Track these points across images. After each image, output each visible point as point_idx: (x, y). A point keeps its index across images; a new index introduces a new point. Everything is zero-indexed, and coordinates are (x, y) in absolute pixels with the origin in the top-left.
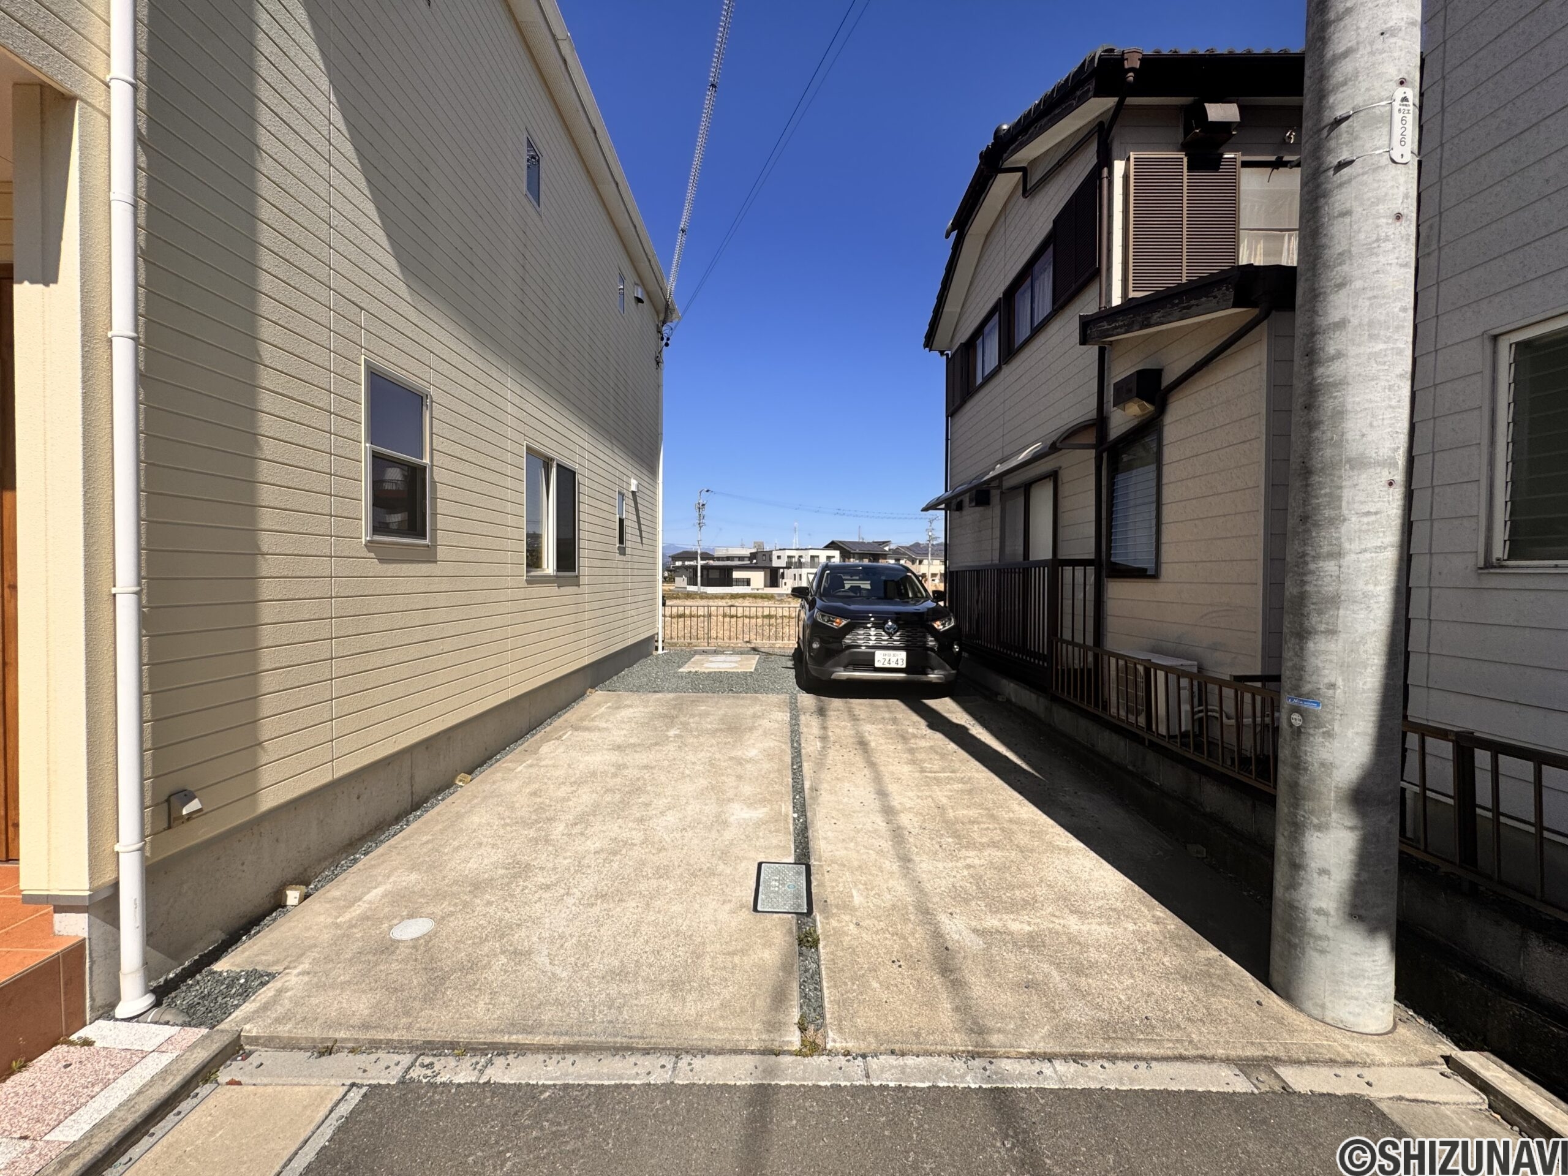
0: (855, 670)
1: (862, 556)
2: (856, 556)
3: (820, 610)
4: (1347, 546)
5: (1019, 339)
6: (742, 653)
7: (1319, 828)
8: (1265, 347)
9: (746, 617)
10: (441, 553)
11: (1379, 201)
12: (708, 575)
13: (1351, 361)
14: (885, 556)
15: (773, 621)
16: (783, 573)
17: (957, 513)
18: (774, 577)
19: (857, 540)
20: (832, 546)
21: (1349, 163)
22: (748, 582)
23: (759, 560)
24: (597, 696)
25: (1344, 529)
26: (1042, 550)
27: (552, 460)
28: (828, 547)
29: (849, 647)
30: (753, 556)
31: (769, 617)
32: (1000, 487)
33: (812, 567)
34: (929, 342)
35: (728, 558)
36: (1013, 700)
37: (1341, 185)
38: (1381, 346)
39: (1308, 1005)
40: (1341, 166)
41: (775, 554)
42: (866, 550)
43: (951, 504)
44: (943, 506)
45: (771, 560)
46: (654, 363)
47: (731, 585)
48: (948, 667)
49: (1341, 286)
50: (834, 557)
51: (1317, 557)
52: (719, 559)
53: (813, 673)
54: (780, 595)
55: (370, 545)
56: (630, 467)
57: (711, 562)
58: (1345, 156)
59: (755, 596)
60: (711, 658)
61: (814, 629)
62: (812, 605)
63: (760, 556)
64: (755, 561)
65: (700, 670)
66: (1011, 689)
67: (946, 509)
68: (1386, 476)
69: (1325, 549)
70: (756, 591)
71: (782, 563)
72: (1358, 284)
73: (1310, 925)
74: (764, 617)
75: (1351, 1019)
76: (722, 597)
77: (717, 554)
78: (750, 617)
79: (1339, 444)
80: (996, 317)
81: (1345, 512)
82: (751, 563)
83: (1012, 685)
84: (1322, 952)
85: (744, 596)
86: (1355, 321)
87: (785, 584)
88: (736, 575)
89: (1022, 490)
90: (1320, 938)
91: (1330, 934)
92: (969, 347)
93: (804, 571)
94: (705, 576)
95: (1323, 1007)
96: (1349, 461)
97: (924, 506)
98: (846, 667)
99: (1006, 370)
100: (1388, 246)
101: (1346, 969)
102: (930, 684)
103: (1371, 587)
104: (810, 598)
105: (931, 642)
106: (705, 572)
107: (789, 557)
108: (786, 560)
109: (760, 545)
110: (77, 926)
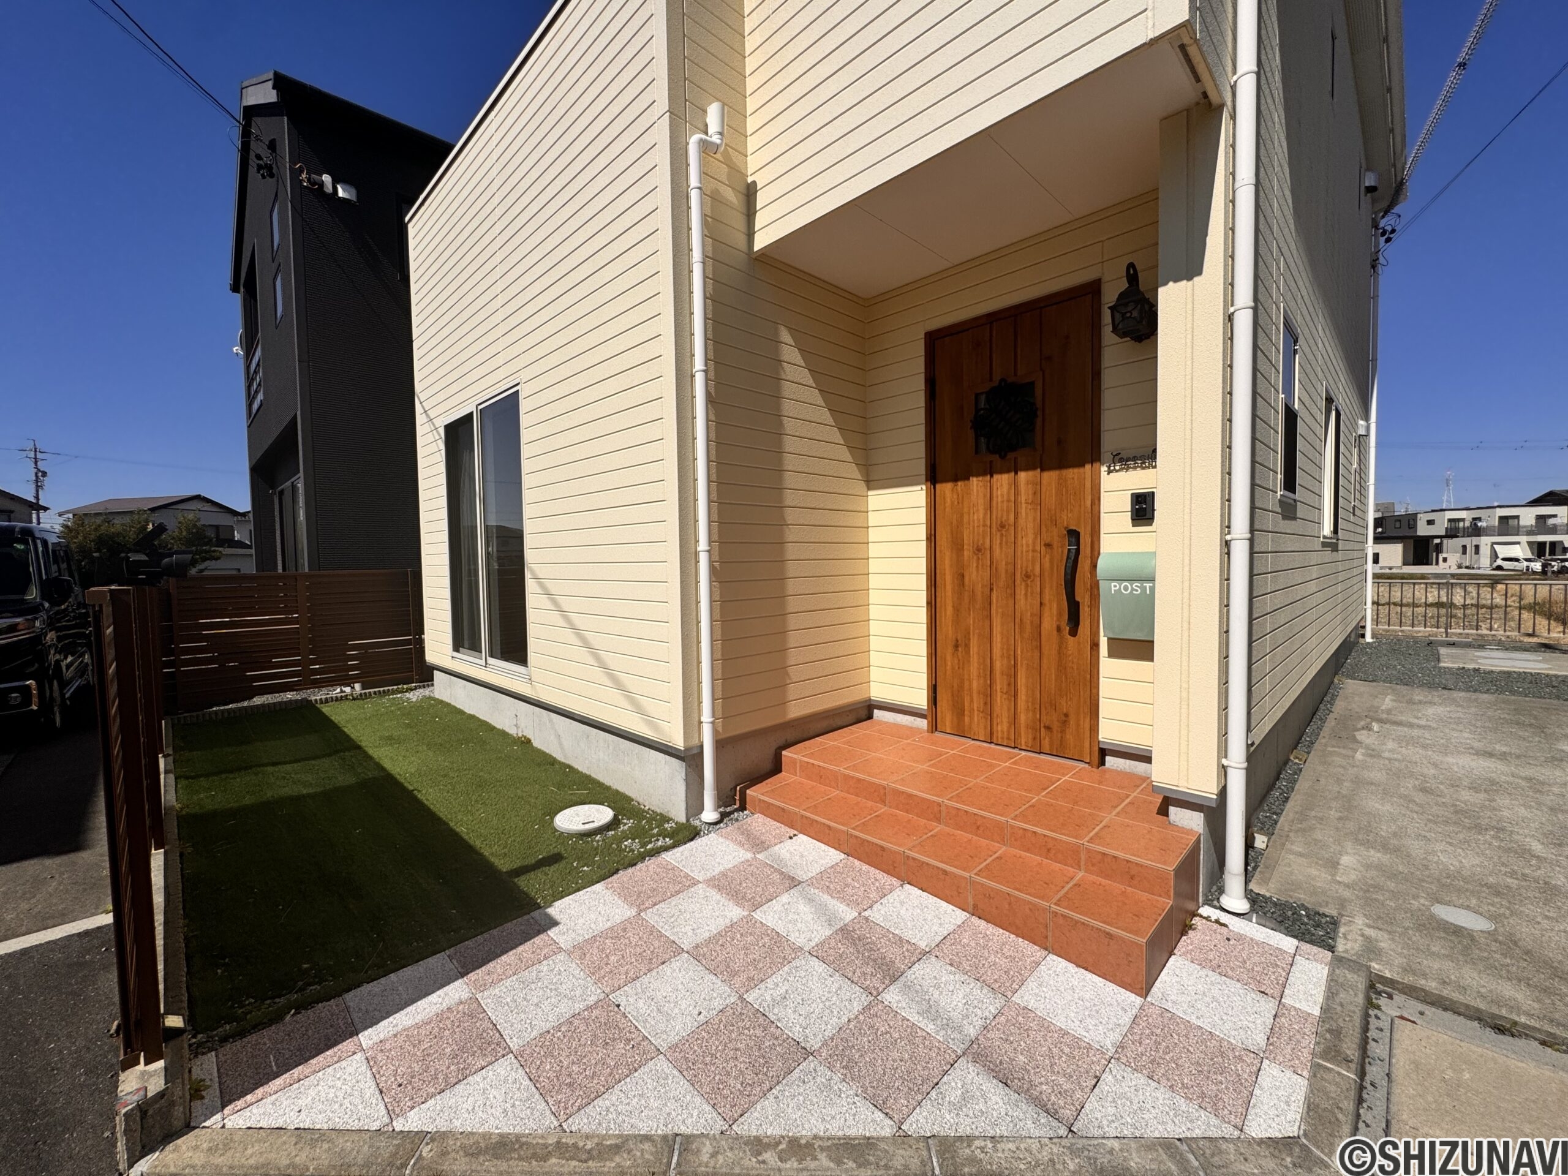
10: (1299, 509)
16: (1439, 545)
18: (1422, 551)
27: (1332, 401)
41: (1421, 519)
45: (1416, 527)
54: (1439, 575)
55: (1281, 502)
56: (1357, 407)
65: (1480, 666)
87: (1445, 560)
93: (1485, 541)
107: (1450, 520)
108: (1446, 525)
110: (1192, 822)
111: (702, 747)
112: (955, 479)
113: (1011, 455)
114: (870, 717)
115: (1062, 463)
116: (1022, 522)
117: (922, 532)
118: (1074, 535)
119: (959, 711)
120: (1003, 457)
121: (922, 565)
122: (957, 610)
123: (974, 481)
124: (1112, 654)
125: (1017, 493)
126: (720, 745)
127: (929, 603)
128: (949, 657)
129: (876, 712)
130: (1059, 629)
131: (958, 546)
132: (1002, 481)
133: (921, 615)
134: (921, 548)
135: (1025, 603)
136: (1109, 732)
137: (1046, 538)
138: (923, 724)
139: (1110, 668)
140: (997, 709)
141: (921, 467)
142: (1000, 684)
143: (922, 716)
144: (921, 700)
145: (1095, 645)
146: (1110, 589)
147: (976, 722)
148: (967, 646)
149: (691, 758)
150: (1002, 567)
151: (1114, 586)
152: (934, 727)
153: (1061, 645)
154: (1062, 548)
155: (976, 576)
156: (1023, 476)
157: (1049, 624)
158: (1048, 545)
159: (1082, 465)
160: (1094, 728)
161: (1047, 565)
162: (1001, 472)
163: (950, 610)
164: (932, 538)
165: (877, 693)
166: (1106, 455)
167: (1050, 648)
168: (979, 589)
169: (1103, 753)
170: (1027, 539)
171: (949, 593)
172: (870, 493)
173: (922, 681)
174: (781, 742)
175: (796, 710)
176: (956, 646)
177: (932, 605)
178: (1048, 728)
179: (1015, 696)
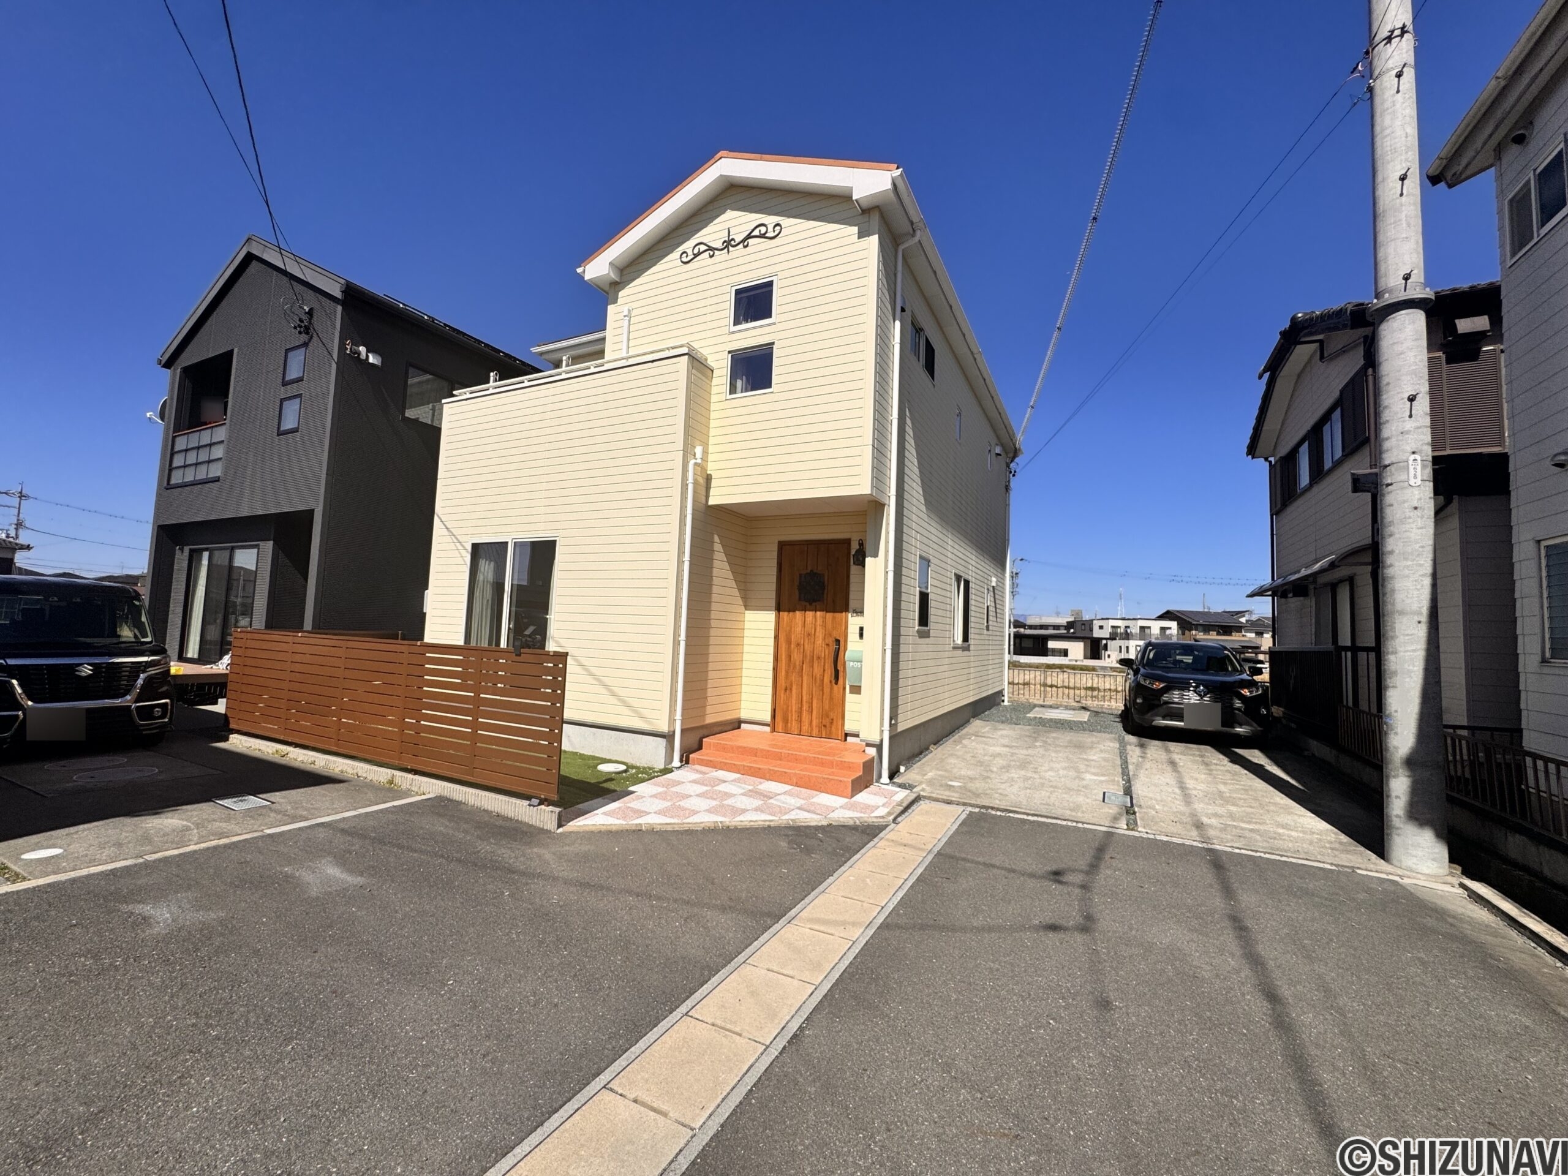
0: (1171, 720)
1: (1207, 628)
2: (1200, 628)
3: (1142, 675)
4: (1399, 649)
5: (1328, 464)
6: (1074, 710)
7: (1394, 777)
8: (1457, 517)
9: (1066, 687)
10: (932, 633)
11: (1404, 502)
12: (1021, 643)
13: (1396, 569)
14: (1239, 628)
15: (1095, 693)
16: (1106, 645)
17: (1283, 600)
18: (1095, 649)
19: (1201, 610)
20: (1167, 615)
21: (1391, 484)
22: (1065, 653)
23: (1078, 630)
24: (976, 724)
25: (1397, 641)
26: (1345, 640)
27: (961, 577)
28: (1161, 617)
29: (1166, 703)
30: (1070, 625)
31: (1092, 689)
32: (1315, 582)
33: (1140, 639)
34: (1252, 450)
35: (1042, 627)
36: (1317, 754)
37: (1388, 493)
38: (1409, 563)
39: (1395, 862)
40: (1388, 485)
41: (1096, 624)
42: (1212, 621)
43: (1278, 592)
44: (1270, 593)
45: (1091, 630)
46: (1004, 490)
47: (1046, 655)
48: (1255, 725)
49: (1391, 536)
50: (1170, 628)
51: (1388, 653)
52: (1031, 627)
53: (1137, 720)
54: (1104, 668)
55: (918, 631)
56: (992, 570)
57: (1022, 630)
58: (1389, 481)
59: (1073, 668)
60: (1050, 710)
61: (1137, 689)
62: (1136, 672)
63: (1078, 625)
64: (1072, 631)
65: (1043, 717)
66: (1317, 748)
67: (1273, 596)
68: (1417, 618)
69: (1390, 650)
70: (1074, 663)
71: (1105, 633)
72: (1397, 536)
73: (1393, 823)
74: (1087, 689)
75: (1414, 866)
76: (1037, 667)
77: (1030, 621)
78: (1069, 688)
79: (1393, 604)
80: (1306, 444)
81: (1397, 633)
82: (1068, 632)
83: (1315, 743)
84: (1398, 835)
85: (1061, 667)
86: (1397, 551)
87: (1109, 656)
88: (1052, 644)
89: (1329, 588)
90: (1398, 828)
91: (1402, 826)
92: (1290, 459)
93: (1132, 644)
94: (1017, 645)
95: (1400, 861)
96: (1397, 611)
97: (1249, 592)
98: (1164, 718)
99: (1316, 489)
100: (1410, 520)
101: (1410, 842)
102: (1238, 735)
103: (1411, 668)
104: (1135, 667)
105: (1238, 704)
106: (1018, 641)
107: (1113, 627)
108: (1110, 630)
109: (1079, 613)
110: (872, 752)
111: (674, 732)
112: (789, 611)
113: (814, 604)
114: (739, 727)
115: (834, 611)
116: (817, 634)
117: (772, 634)
118: (838, 641)
119: (786, 721)
120: (811, 604)
121: (771, 650)
122: (787, 672)
123: (798, 613)
124: (851, 692)
125: (816, 621)
126: (683, 731)
127: (774, 669)
128: (782, 695)
129: (743, 725)
130: (831, 682)
131: (789, 642)
132: (810, 614)
133: (770, 674)
134: (772, 642)
135: (817, 670)
136: (849, 727)
137: (827, 642)
138: (768, 729)
139: (850, 697)
140: (803, 719)
141: (773, 603)
142: (805, 707)
143: (768, 725)
144: (767, 717)
145: (844, 689)
146: (850, 665)
147: (794, 726)
148: (791, 689)
149: (669, 737)
150: (808, 653)
151: (851, 663)
152: (773, 730)
153: (832, 689)
154: (834, 647)
155: (796, 657)
156: (818, 613)
157: (827, 680)
158: (828, 645)
159: (842, 612)
160: (843, 725)
161: (827, 653)
162: (810, 610)
163: (783, 673)
164: (776, 637)
165: (744, 715)
166: (851, 610)
167: (827, 690)
168: (797, 663)
169: (846, 735)
170: (819, 642)
171: (784, 665)
172: (747, 612)
173: (768, 708)
174: (701, 735)
175: (710, 720)
176: (786, 690)
177: (775, 669)
178: (825, 726)
179: (812, 712)
